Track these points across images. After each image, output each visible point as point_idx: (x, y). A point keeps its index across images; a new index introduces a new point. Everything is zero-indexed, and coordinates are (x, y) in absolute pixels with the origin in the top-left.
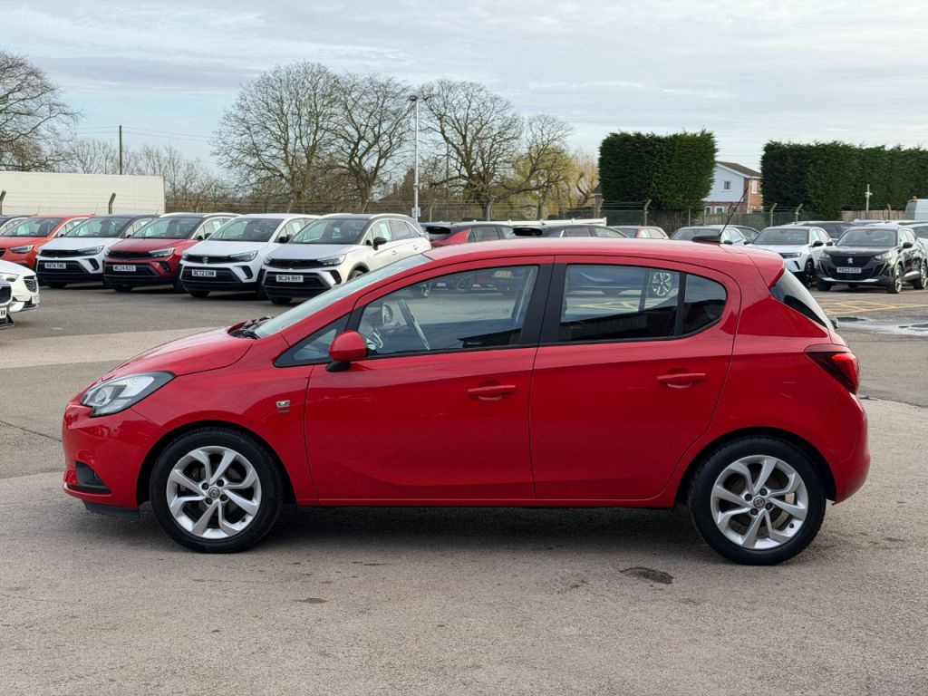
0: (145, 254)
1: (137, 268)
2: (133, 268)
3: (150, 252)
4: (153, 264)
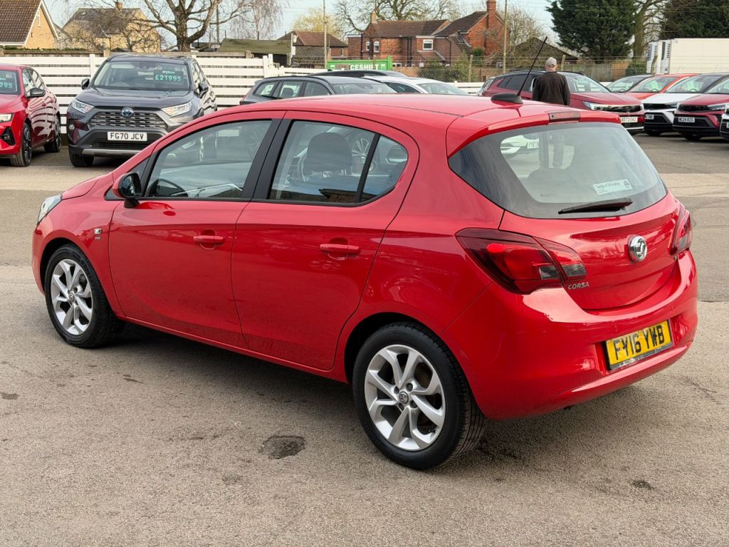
0: (703, 108)
1: (696, 120)
2: (693, 120)
3: (709, 106)
4: (710, 116)
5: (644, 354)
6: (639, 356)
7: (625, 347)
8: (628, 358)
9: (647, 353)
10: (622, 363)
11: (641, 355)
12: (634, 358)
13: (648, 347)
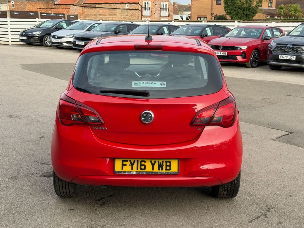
5: (146, 172)
6: (141, 172)
7: (132, 165)
8: (131, 171)
9: (149, 172)
12: (137, 172)
13: (153, 170)
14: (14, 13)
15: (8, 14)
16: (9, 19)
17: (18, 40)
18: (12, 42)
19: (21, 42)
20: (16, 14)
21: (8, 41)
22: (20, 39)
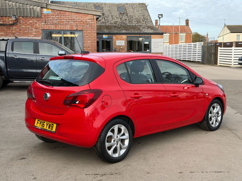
5: (44, 129)
6: (42, 128)
7: (40, 123)
8: (39, 127)
9: (45, 129)
10: (37, 127)
11: (43, 128)
12: (41, 128)
13: (46, 128)
14: (239, 43)
15: (234, 44)
16: (233, 48)
17: (237, 63)
18: (234, 65)
19: (239, 65)
20: (241, 44)
21: (231, 65)
22: (239, 63)
